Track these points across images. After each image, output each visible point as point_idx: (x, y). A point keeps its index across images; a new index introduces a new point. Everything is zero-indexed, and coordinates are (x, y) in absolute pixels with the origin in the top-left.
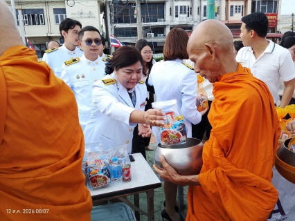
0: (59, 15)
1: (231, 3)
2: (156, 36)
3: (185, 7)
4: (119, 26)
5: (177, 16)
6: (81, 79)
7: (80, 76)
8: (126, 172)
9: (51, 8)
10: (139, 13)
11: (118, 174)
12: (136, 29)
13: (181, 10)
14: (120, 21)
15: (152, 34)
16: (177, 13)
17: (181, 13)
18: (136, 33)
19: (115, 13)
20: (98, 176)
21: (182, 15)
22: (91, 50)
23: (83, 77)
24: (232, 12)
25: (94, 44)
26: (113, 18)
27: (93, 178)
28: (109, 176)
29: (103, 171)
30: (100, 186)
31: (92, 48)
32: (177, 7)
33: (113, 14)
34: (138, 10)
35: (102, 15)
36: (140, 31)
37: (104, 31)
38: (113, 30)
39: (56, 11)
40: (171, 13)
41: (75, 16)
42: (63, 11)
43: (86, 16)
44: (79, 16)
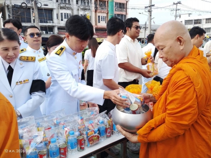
1: (98, 14)
2: (47, 33)
3: (68, 14)
5: (62, 20)
10: (37, 16)
13: (65, 16)
15: (44, 32)
21: (65, 20)
22: (34, 41)
24: (99, 20)
25: (36, 36)
31: (35, 39)
32: (62, 14)
33: (11, 15)
40: (57, 18)
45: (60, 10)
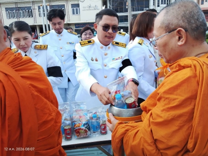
0: (75, 8)
5: (158, 6)
8: (103, 127)
9: (70, 3)
10: (130, 5)
11: (97, 128)
12: (127, 16)
16: (158, 4)
17: (162, 3)
18: (127, 19)
19: (113, 5)
20: (80, 129)
21: (162, 5)
25: (110, 31)
27: (77, 130)
28: (89, 130)
29: (84, 125)
30: (82, 136)
31: (108, 35)
34: (129, 3)
35: (104, 7)
36: (130, 19)
39: (73, 6)
40: (154, 4)
41: (85, 9)
42: (78, 5)
43: (93, 8)
44: (88, 9)
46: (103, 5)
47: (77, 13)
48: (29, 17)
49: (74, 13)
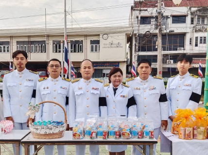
0: (94, 45)
4: (142, 53)
5: (196, 46)
6: (46, 89)
7: (46, 88)
9: (89, 39)
10: (160, 44)
12: (156, 56)
13: (201, 40)
14: (143, 50)
15: (172, 61)
17: (201, 43)
18: (157, 59)
19: (139, 43)
21: (201, 45)
23: (48, 88)
25: (54, 68)
26: (137, 48)
31: (53, 70)
32: (197, 38)
33: (137, 44)
34: (159, 42)
35: (128, 45)
36: (159, 58)
37: (129, 58)
38: (136, 57)
40: (190, 43)
41: (106, 46)
42: (98, 42)
43: (115, 46)
44: (109, 46)
45: (195, 33)
46: (128, 42)
47: (96, 50)
48: (42, 52)
49: (92, 50)
